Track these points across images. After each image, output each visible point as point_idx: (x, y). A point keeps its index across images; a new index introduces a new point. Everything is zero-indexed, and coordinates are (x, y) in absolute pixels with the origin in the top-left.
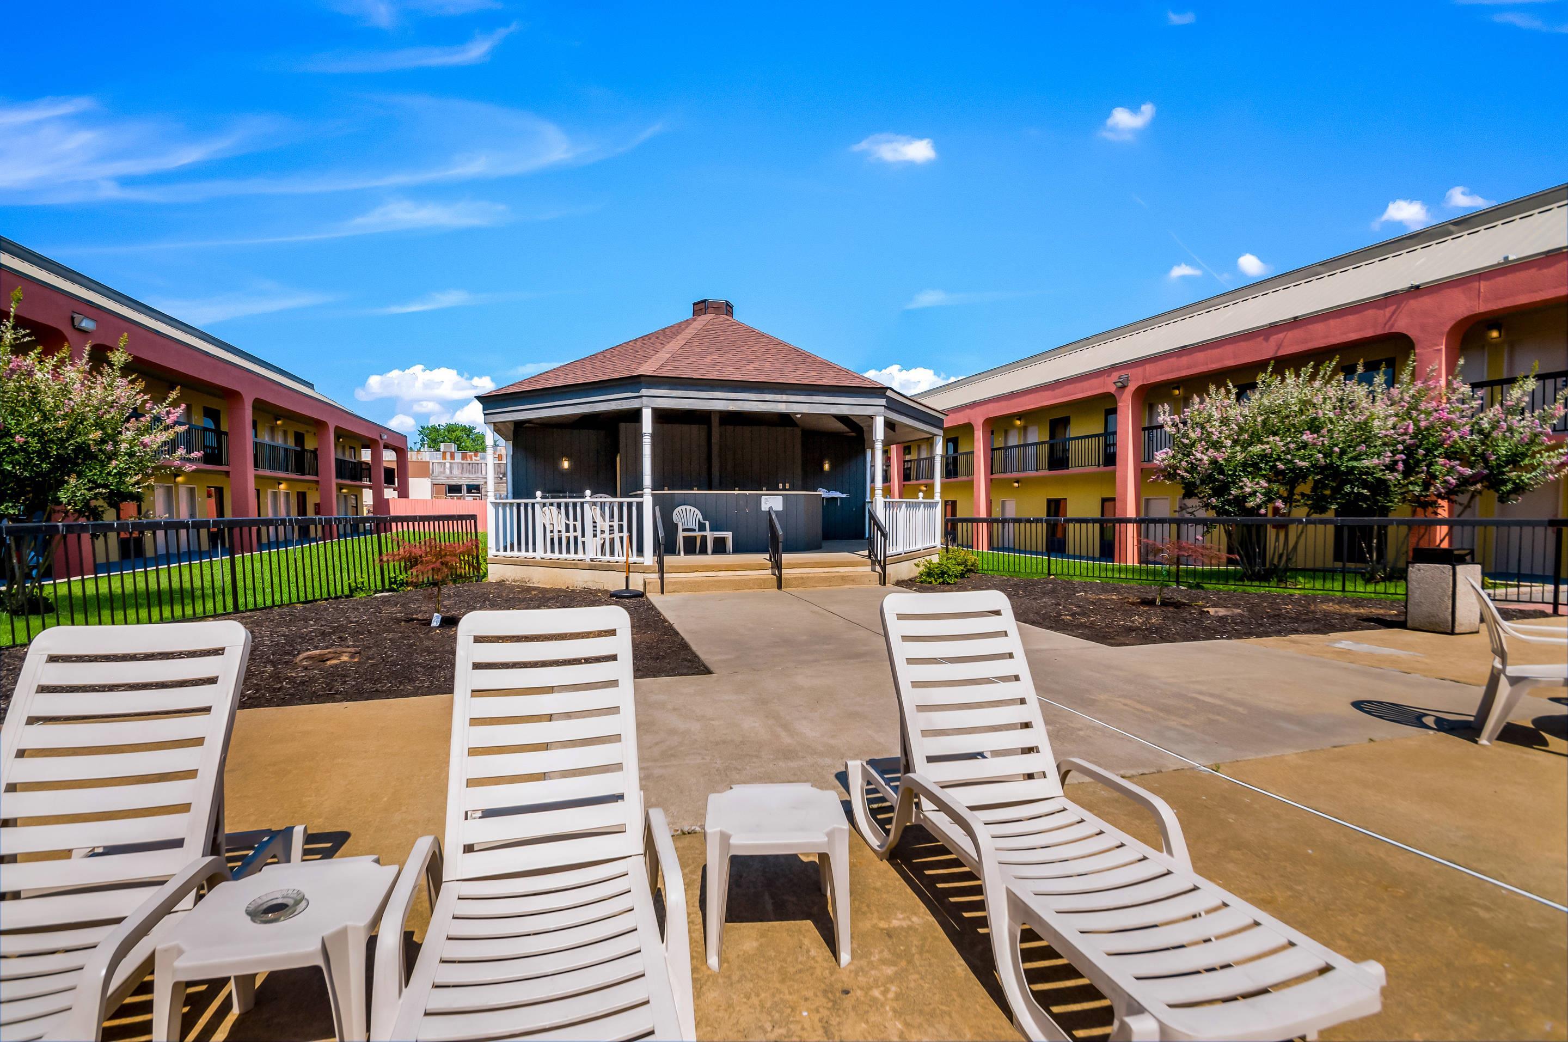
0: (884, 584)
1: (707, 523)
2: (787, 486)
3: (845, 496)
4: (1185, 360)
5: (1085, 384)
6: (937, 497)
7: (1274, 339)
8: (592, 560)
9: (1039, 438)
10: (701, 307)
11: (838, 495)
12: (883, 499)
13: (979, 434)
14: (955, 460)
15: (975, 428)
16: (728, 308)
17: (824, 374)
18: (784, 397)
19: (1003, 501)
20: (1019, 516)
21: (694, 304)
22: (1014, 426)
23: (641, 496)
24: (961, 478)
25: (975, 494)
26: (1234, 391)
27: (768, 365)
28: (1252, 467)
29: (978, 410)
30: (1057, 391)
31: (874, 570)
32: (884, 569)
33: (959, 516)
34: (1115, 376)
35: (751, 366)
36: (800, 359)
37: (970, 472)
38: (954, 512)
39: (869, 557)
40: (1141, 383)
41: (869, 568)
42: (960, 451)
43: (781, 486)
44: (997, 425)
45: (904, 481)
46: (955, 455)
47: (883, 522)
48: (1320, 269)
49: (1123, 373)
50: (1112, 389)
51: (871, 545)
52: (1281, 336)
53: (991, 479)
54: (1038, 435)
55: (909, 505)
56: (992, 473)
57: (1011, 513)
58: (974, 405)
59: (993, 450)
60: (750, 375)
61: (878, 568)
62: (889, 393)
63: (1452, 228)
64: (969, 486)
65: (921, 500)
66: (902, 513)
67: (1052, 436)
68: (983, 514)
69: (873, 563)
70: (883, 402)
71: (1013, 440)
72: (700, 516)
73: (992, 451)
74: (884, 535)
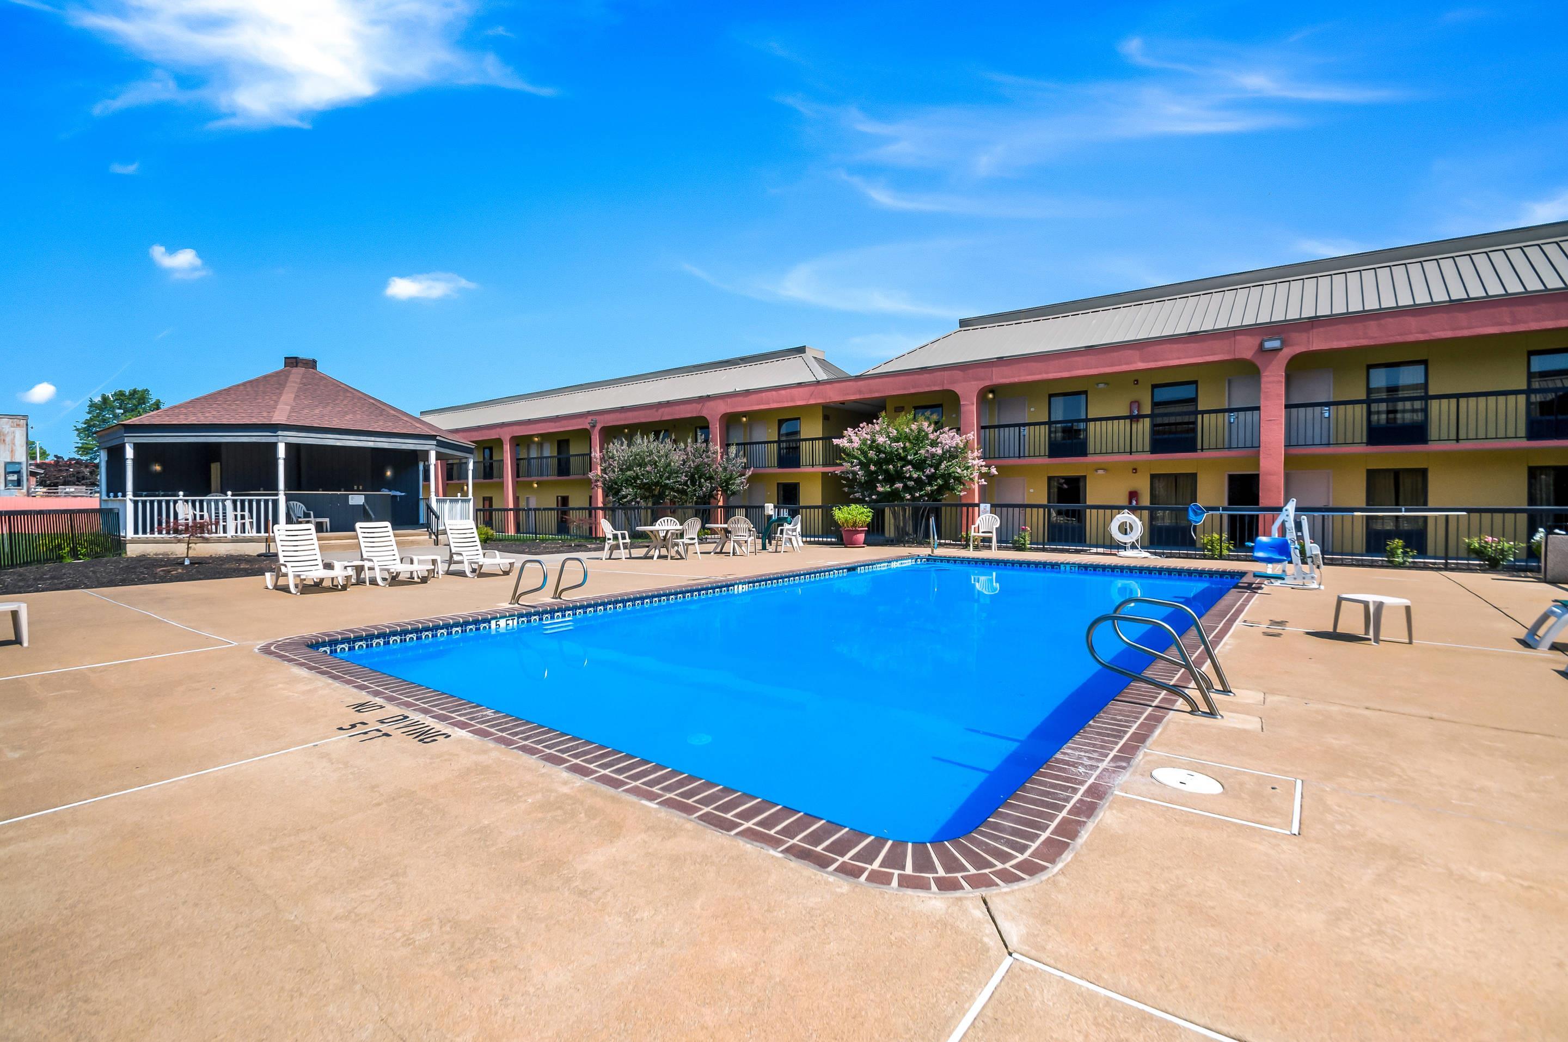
0: (437, 545)
1: (312, 513)
2: (361, 488)
3: (403, 494)
4: (623, 415)
5: (574, 421)
6: (470, 496)
7: (661, 411)
8: (232, 537)
9: (551, 453)
10: (292, 362)
11: (398, 493)
12: (436, 498)
13: (507, 447)
14: (491, 465)
15: (504, 442)
16: (312, 364)
17: (397, 424)
18: (373, 439)
19: (528, 498)
20: (539, 507)
21: (285, 358)
22: (534, 442)
23: (277, 495)
24: (495, 480)
25: (505, 493)
26: (626, 443)
27: (358, 417)
28: (629, 482)
29: (506, 429)
30: (557, 424)
31: (430, 538)
32: (437, 537)
33: (494, 507)
34: (589, 419)
35: (348, 417)
36: (377, 412)
37: (501, 476)
38: (491, 505)
39: (428, 531)
40: (602, 425)
41: (428, 537)
42: (494, 459)
43: (356, 487)
44: (519, 442)
45: (448, 480)
46: (491, 461)
47: (436, 510)
48: (693, 369)
49: (594, 418)
50: (588, 427)
51: (428, 526)
52: (663, 409)
53: (517, 482)
54: (549, 451)
55: (451, 501)
56: (518, 476)
57: (533, 504)
58: (503, 425)
59: (518, 459)
60: (350, 424)
61: (433, 537)
62: (438, 438)
63: (740, 362)
64: (501, 486)
65: (459, 497)
66: (447, 506)
67: (559, 453)
68: (511, 506)
69: (430, 534)
70: (435, 442)
71: (534, 453)
72: (304, 508)
73: (517, 462)
74: (437, 517)
